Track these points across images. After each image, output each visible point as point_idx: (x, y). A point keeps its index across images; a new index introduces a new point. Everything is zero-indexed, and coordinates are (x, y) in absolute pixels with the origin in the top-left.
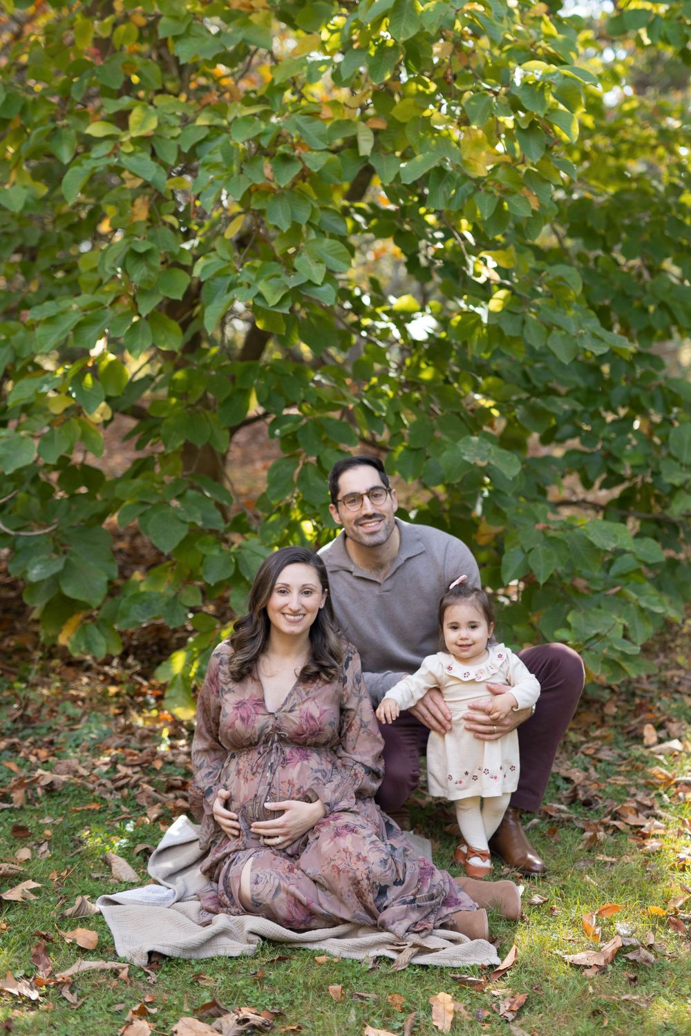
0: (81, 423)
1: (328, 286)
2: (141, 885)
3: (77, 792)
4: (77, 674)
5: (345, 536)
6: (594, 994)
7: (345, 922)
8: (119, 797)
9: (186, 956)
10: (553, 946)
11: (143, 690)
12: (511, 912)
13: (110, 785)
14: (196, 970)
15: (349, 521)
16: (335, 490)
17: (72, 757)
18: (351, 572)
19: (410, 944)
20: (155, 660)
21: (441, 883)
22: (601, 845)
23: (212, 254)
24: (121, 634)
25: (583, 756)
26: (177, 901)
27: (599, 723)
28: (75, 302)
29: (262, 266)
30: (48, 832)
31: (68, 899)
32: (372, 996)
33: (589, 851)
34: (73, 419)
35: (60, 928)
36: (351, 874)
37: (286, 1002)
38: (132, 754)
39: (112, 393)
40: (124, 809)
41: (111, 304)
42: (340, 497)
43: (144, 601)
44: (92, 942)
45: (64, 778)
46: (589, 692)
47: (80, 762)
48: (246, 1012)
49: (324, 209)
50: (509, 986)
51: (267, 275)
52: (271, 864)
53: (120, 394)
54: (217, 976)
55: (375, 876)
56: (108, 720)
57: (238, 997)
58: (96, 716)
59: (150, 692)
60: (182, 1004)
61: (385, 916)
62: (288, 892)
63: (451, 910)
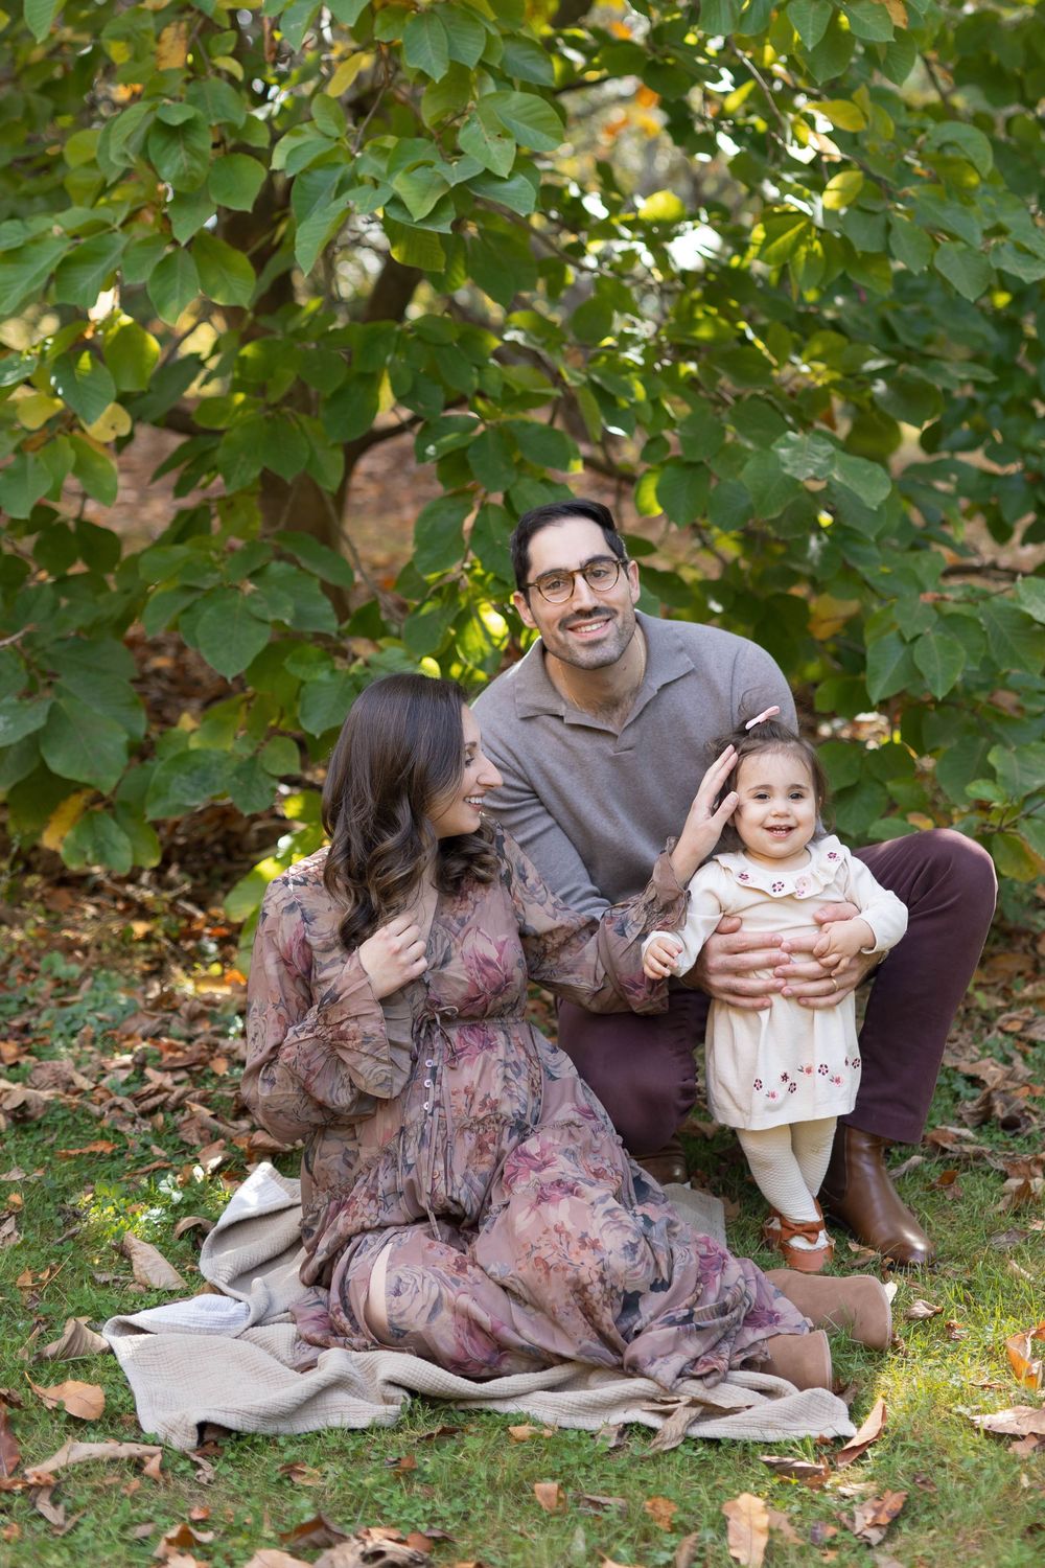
0: (74, 445)
1: (521, 180)
2: (186, 1294)
3: (70, 1121)
4: (77, 900)
5: (544, 650)
6: (1030, 1490)
7: (563, 1360)
8: (149, 1129)
9: (270, 1430)
10: (953, 1399)
11: (196, 927)
12: (874, 1335)
13: (130, 1107)
14: (286, 1456)
15: (549, 623)
16: (523, 564)
17: (64, 1056)
18: (561, 718)
19: (685, 1399)
20: (218, 871)
21: (741, 1282)
22: (1038, 1202)
23: (306, 127)
24: (157, 826)
25: (1000, 1036)
26: (254, 1325)
27: (1029, 973)
28: (58, 222)
29: (398, 146)
30: (16, 1198)
31: (50, 1324)
32: (615, 1502)
33: (1017, 1215)
34: (60, 438)
35: (35, 1379)
36: (570, 1274)
37: (454, 1515)
38: (171, 1048)
39: (127, 387)
40: (157, 1151)
41: (123, 225)
42: (531, 578)
43: (196, 767)
44: (93, 1407)
45: (45, 1095)
46: (1010, 915)
47: (78, 1064)
48: (378, 1538)
49: (510, 37)
50: (872, 1478)
51: (408, 163)
52: (424, 1256)
53: (144, 388)
54: (327, 1467)
55: (615, 1276)
56: (130, 986)
57: (365, 1508)
58: (108, 979)
59: (207, 931)
60: (259, 1522)
61: (638, 1349)
62: (455, 1310)
63: (761, 1334)
